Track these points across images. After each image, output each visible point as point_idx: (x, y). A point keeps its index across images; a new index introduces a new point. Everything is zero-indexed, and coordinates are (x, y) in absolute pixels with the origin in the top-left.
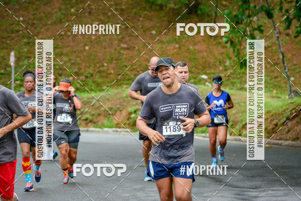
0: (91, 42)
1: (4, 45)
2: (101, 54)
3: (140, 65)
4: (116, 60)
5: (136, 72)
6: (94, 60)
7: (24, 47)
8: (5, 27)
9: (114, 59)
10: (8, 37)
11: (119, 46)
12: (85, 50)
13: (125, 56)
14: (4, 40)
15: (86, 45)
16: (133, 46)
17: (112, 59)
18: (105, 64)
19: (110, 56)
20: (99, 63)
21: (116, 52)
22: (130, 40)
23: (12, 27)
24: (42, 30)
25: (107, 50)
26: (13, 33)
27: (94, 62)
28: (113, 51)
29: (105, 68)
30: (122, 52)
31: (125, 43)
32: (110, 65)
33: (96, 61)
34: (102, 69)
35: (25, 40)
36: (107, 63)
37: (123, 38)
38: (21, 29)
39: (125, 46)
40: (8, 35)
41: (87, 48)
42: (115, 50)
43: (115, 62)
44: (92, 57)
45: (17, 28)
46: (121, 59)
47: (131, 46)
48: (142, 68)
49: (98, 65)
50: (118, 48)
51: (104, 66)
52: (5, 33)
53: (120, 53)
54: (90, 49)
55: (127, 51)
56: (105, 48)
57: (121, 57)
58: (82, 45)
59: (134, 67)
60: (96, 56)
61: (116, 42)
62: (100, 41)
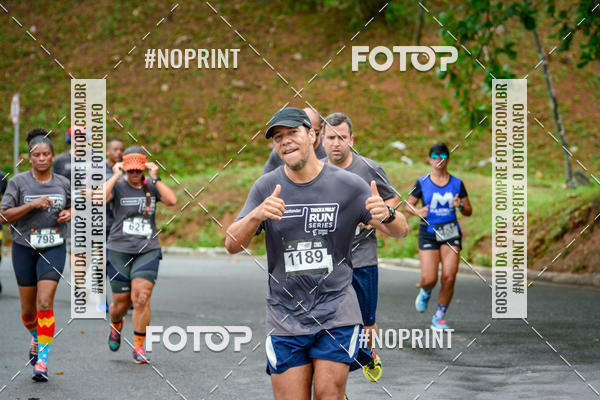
0: (173, 75)
2: (192, 101)
4: (222, 111)
7: (39, 85)
9: (219, 109)
10: (7, 66)
11: (229, 83)
12: (160, 92)
13: (239, 105)
15: (161, 82)
16: (256, 83)
17: (214, 110)
18: (201, 121)
19: (211, 104)
20: (187, 117)
21: (223, 95)
22: (250, 73)
23: (14, 45)
24: (76, 52)
25: (205, 92)
26: (16, 57)
27: (179, 115)
28: (217, 94)
29: (201, 128)
30: (235, 95)
31: (241, 78)
32: (210, 121)
33: (183, 114)
34: (194, 129)
35: (42, 72)
36: (204, 118)
38: (33, 49)
39: (240, 84)
40: (7, 62)
41: (165, 87)
42: (221, 91)
43: (220, 115)
44: (175, 106)
45: (25, 48)
46: (232, 110)
47: (253, 85)
49: (186, 122)
50: (227, 88)
51: (198, 123)
53: (230, 97)
54: (170, 89)
55: (244, 93)
56: (201, 89)
57: (232, 106)
58: (155, 81)
60: (182, 104)
61: (223, 76)
62: (191, 74)
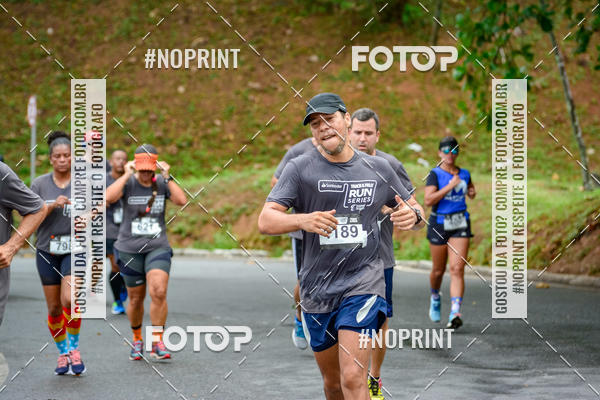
0: (189, 77)
1: (16, 84)
2: (208, 103)
3: (288, 124)
4: (238, 113)
5: (279, 139)
6: (195, 113)
7: (56, 87)
8: (16, 47)
9: (235, 111)
10: (24, 68)
11: (245, 85)
12: (177, 94)
13: (256, 107)
14: (15, 74)
15: (178, 83)
16: (273, 85)
17: (231, 112)
18: (218, 123)
19: (227, 106)
20: (204, 119)
21: (240, 97)
22: (267, 74)
23: (32, 47)
24: (92, 54)
25: (222, 94)
26: (33, 59)
27: (196, 117)
28: (233, 96)
29: (217, 130)
30: (251, 97)
31: (258, 79)
32: (226, 123)
33: (201, 115)
34: (211, 131)
35: (59, 74)
36: (221, 119)
37: (253, 70)
39: (257, 85)
40: (24, 63)
41: (181, 89)
42: (238, 93)
43: (236, 117)
44: (192, 108)
46: (249, 112)
47: (269, 87)
48: (291, 131)
49: (203, 123)
50: (243, 90)
51: (214, 125)
52: (18, 60)
53: (246, 99)
54: (187, 90)
55: (260, 95)
56: (218, 91)
57: (249, 108)
58: (171, 83)
59: (276, 128)
60: (198, 105)
61: (240, 78)
62: (207, 76)
